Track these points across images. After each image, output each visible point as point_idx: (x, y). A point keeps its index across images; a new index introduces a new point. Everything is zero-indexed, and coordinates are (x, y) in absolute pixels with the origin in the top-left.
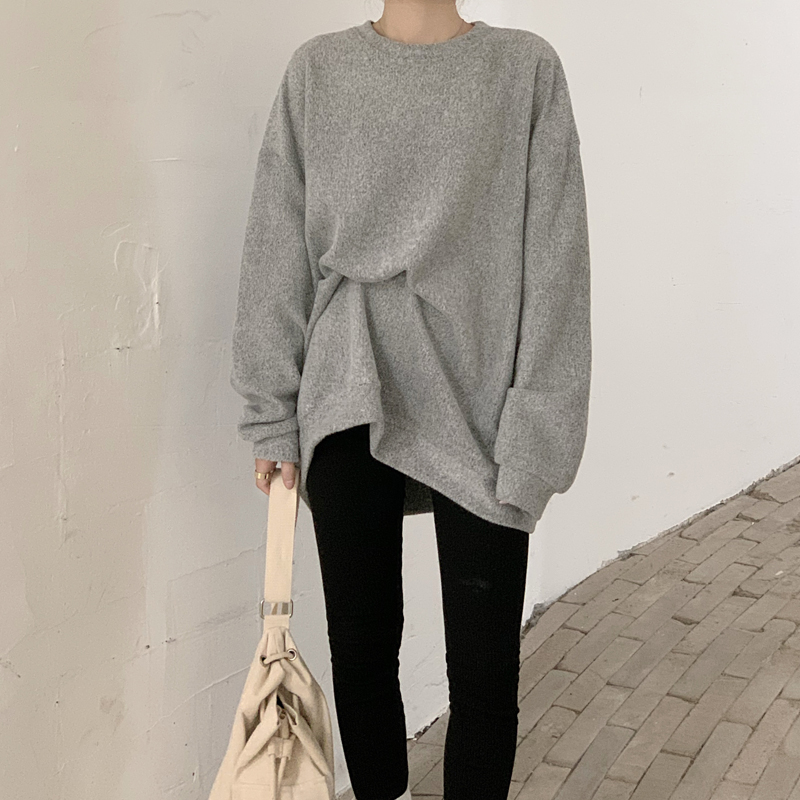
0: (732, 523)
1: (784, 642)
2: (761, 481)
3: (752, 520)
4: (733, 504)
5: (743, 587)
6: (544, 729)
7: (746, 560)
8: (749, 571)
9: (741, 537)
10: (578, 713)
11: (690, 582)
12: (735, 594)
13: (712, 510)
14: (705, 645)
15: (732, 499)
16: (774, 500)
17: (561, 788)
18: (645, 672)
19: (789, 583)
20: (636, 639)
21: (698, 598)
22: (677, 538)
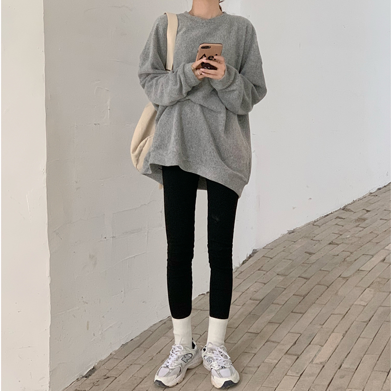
0: (334, 220)
1: (345, 259)
2: (348, 205)
3: (342, 218)
4: (336, 213)
5: (334, 242)
6: (252, 289)
7: (337, 232)
8: (337, 236)
9: (336, 224)
10: (265, 284)
11: (314, 240)
12: (330, 244)
13: (327, 215)
14: (315, 261)
15: (336, 211)
16: (352, 211)
17: (255, 307)
18: (292, 270)
19: (351, 240)
20: (290, 260)
21: (316, 245)
22: (312, 226)
